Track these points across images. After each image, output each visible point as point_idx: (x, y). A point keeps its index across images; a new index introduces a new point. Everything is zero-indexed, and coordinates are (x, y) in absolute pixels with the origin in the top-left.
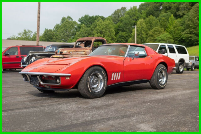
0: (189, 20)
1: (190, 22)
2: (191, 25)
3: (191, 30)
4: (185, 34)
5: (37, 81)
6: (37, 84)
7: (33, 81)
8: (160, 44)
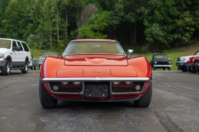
5: (102, 91)
6: (103, 95)
7: (91, 91)
8: (12, 40)
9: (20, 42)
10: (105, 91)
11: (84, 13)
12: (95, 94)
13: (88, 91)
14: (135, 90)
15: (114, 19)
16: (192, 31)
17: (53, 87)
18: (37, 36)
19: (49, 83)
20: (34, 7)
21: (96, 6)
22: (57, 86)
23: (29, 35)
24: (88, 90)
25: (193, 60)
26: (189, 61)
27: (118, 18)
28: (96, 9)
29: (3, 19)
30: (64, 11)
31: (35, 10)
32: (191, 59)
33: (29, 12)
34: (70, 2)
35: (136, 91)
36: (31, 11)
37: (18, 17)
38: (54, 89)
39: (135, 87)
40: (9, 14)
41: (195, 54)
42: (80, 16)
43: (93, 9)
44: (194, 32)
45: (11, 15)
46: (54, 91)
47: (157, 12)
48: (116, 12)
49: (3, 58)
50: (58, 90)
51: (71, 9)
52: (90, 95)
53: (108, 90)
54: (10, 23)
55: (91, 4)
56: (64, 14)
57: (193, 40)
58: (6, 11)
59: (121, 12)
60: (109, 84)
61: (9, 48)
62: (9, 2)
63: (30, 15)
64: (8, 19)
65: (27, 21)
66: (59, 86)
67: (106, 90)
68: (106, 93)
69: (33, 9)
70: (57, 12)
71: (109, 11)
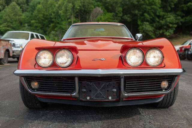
0: (6, 16)
1: (7, 17)
2: (8, 20)
3: (9, 24)
4: (3, 27)
5: (108, 91)
6: (110, 98)
7: (90, 91)
8: (30, 33)
9: (38, 35)
10: (113, 92)
11: (93, 15)
12: (97, 96)
13: (84, 92)
14: (161, 88)
15: (115, 19)
16: (174, 27)
17: (30, 83)
18: (57, 33)
19: (23, 78)
20: (54, 10)
21: (102, 9)
22: (37, 83)
23: (51, 31)
24: (85, 90)
25: (183, 49)
26: (179, 49)
27: (118, 18)
28: (102, 11)
29: (32, 20)
30: (77, 13)
31: (55, 13)
32: (181, 48)
33: (51, 15)
34: (82, 6)
35: (162, 90)
36: (52, 14)
37: (43, 18)
38: (33, 87)
39: (160, 84)
40: (36, 16)
41: (183, 44)
42: (89, 17)
43: (99, 11)
44: (176, 28)
45: (38, 17)
46: (33, 90)
47: (146, 15)
48: (117, 14)
49: (21, 47)
50: (39, 88)
51: (83, 12)
52: (88, 98)
53: (117, 90)
54: (37, 23)
55: (97, 8)
56: (78, 15)
57: (176, 35)
58: (34, 14)
59: (120, 13)
60: (120, 80)
61: (27, 39)
62: (36, 7)
63: (52, 17)
64: (35, 20)
65: (50, 21)
66: (39, 82)
67: (115, 90)
68: (115, 94)
69: (54, 13)
70: (72, 13)
71: (111, 13)
